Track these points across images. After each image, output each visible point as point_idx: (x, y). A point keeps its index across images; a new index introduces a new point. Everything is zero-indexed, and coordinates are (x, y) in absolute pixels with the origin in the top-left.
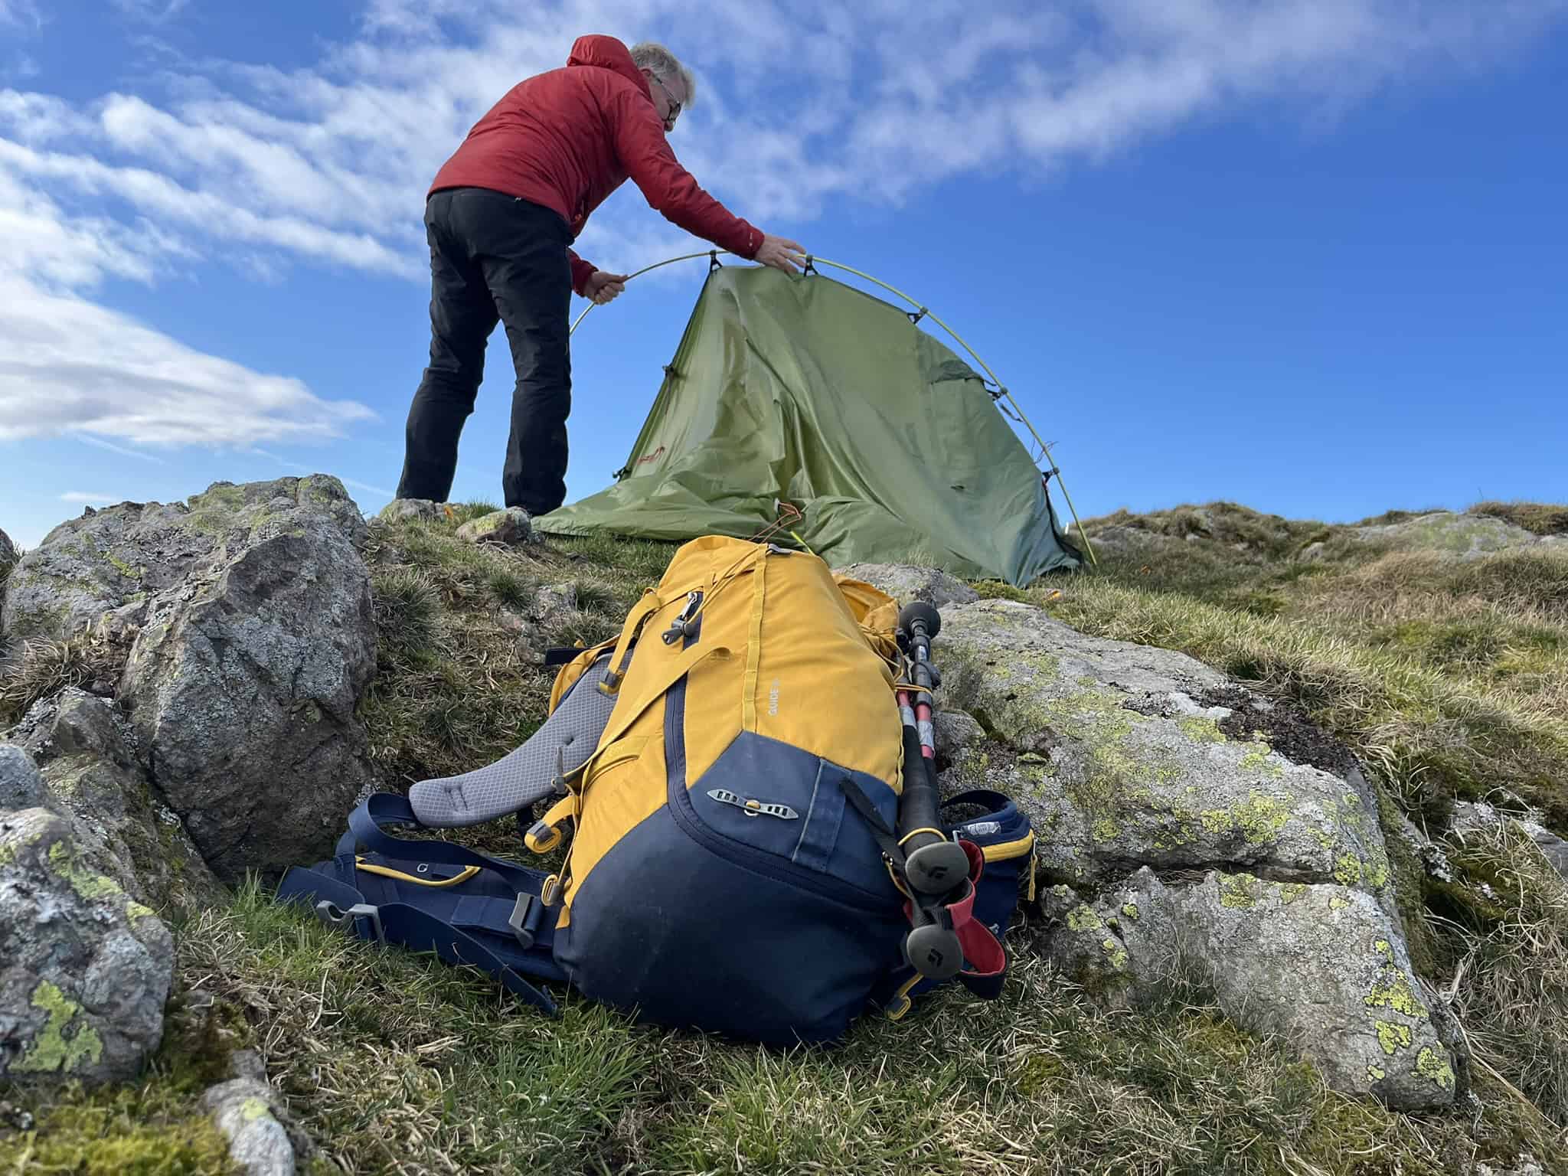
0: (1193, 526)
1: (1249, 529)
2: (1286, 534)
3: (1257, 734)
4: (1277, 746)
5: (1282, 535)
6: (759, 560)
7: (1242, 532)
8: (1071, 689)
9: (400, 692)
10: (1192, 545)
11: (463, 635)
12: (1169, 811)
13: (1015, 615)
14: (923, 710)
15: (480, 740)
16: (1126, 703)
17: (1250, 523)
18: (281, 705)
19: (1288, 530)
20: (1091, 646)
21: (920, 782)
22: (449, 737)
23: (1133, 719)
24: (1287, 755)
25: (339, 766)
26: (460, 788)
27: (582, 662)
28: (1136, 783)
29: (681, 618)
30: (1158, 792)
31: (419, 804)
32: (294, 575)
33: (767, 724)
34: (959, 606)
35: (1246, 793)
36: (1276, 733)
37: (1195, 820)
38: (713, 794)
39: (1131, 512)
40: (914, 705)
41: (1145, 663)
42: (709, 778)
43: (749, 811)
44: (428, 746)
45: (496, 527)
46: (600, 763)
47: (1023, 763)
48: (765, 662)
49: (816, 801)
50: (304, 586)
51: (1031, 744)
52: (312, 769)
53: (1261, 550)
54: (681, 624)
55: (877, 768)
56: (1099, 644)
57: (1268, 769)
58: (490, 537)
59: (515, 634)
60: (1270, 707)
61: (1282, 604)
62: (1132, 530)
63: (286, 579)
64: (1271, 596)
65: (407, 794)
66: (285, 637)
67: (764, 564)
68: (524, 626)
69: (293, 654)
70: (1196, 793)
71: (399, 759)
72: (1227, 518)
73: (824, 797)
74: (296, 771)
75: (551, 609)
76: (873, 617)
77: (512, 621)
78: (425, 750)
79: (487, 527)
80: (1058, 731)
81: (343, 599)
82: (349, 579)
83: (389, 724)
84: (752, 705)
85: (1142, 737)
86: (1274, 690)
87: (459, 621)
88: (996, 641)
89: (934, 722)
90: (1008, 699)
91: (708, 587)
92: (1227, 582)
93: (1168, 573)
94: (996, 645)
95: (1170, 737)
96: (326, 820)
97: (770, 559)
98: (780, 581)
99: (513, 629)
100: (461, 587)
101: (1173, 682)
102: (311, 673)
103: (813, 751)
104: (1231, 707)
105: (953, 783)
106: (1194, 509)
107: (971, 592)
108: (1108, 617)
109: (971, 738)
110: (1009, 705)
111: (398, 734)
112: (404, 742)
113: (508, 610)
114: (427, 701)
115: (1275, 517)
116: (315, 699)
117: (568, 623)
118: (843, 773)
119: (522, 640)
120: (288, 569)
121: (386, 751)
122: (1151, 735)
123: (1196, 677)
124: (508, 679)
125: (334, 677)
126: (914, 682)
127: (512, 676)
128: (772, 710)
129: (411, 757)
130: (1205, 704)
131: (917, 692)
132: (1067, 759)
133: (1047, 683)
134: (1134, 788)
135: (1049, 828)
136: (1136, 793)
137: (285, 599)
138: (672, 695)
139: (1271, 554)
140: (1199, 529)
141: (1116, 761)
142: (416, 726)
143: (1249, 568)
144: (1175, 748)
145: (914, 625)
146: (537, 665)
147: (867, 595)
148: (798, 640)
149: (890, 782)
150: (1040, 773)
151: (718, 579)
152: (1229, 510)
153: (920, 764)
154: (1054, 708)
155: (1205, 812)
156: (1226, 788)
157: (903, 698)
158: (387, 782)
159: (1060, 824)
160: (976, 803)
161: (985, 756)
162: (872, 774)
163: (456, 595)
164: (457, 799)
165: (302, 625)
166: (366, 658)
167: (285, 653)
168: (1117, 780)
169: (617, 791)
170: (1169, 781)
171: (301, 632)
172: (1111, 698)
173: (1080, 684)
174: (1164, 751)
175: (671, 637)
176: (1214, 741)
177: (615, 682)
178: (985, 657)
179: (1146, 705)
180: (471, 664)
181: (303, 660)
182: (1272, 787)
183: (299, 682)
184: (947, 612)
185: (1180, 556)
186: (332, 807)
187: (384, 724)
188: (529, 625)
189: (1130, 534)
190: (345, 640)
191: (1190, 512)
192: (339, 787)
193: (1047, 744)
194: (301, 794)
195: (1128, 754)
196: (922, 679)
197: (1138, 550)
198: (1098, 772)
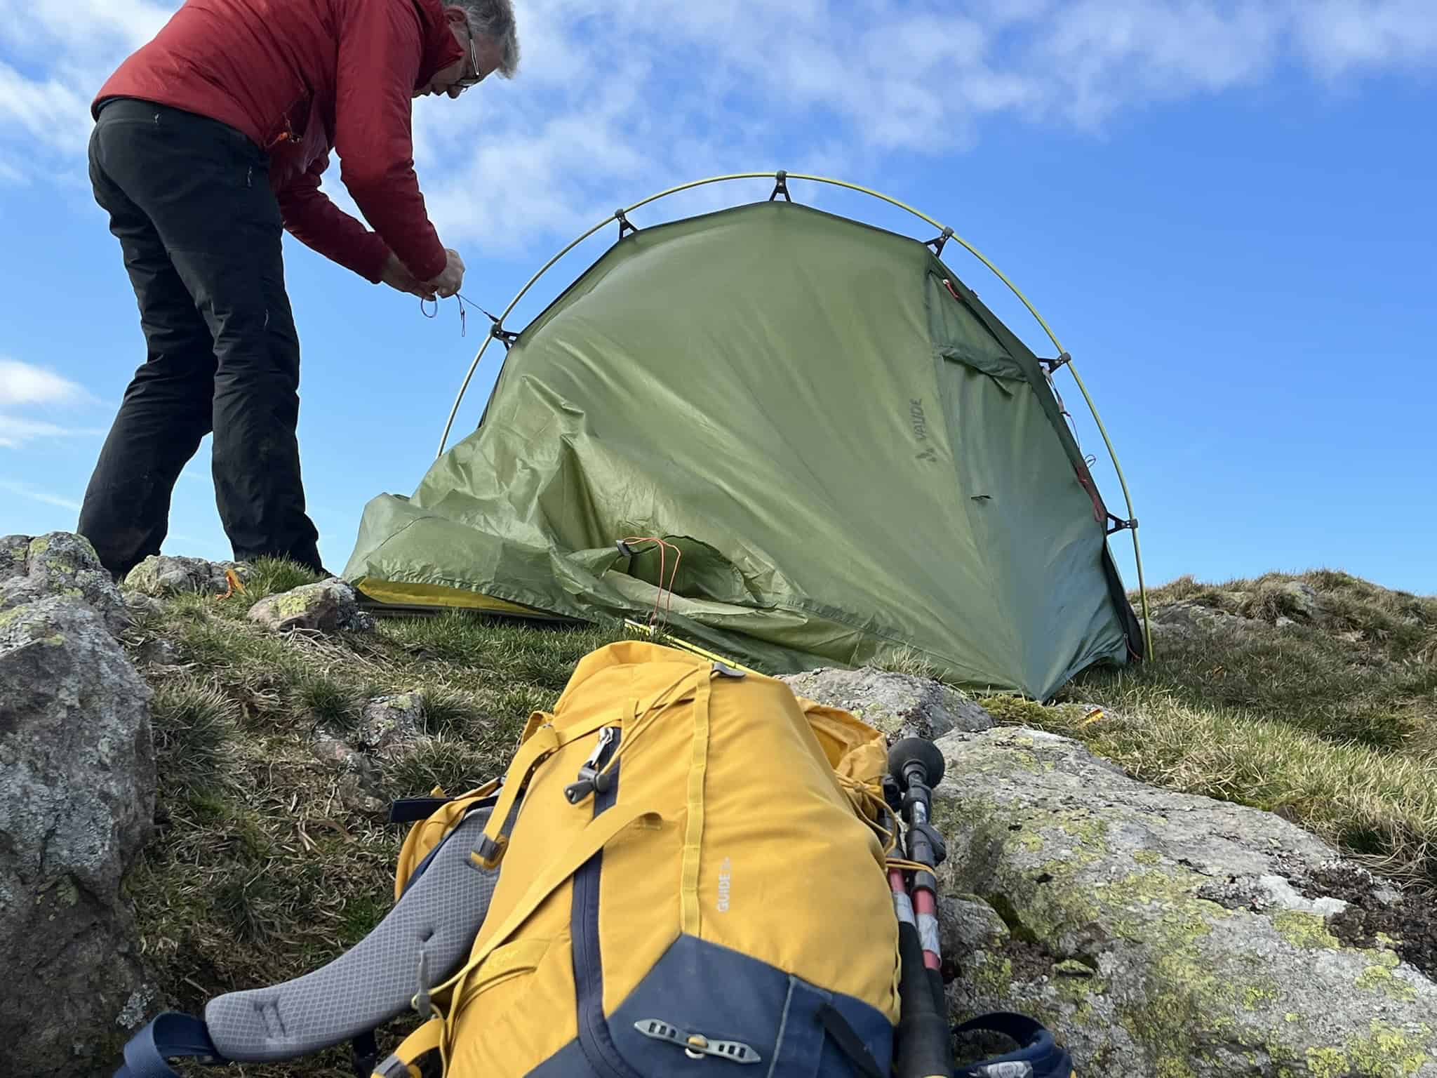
0: (1286, 605)
1: (1365, 612)
2: (1416, 619)
3: (1382, 938)
4: (1409, 955)
5: (1410, 621)
6: (701, 685)
7: (1355, 616)
8: (1127, 869)
9: (179, 856)
10: (1286, 632)
11: (264, 769)
12: (1261, 1047)
13: (1046, 751)
14: (923, 898)
15: (289, 926)
16: (1202, 890)
17: (1365, 603)
18: (24, 883)
19: (1419, 614)
20: (1151, 801)
21: (924, 1004)
22: (247, 923)
23: (1211, 914)
24: (1422, 969)
25: (99, 967)
26: (275, 1005)
27: (444, 820)
28: (1217, 1008)
29: (590, 766)
30: (1247, 1020)
31: (218, 1028)
32: (50, 698)
33: (715, 925)
34: (966, 735)
35: (1367, 1023)
36: (1405, 937)
37: (1298, 1061)
38: (642, 1026)
39: (1198, 581)
40: (911, 891)
41: (1226, 829)
42: (635, 1004)
43: (692, 1050)
44: (218, 936)
45: (307, 608)
46: (481, 976)
47: (1061, 974)
48: (712, 835)
49: (785, 1038)
50: (63, 714)
51: (1071, 947)
52: (62, 974)
53: (1382, 642)
54: (591, 774)
55: (867, 989)
56: (1161, 798)
57: (1397, 988)
58: (299, 622)
59: (337, 768)
60: (1398, 897)
61: (1411, 727)
62: (1199, 609)
63: (38, 704)
64: (1396, 715)
65: (201, 1011)
66: (34, 787)
67: (707, 691)
68: (349, 757)
69: (44, 811)
70: (1299, 1023)
71: (178, 956)
72: (1334, 595)
73: (796, 1032)
74: (40, 977)
75: (389, 731)
76: (853, 760)
77: (333, 749)
78: (214, 942)
79: (294, 607)
80: (1110, 932)
81: (115, 731)
82: (123, 701)
83: (164, 903)
84: (694, 897)
85: (1225, 941)
86: (1402, 869)
87: (258, 749)
88: (1019, 791)
89: (937, 913)
90: (1040, 880)
91: (629, 722)
92: (1338, 693)
93: (1254, 678)
94: (1021, 800)
95: (1262, 941)
96: (78, 1047)
97: (716, 685)
98: (729, 717)
99: (333, 761)
100: (260, 697)
101: (1265, 858)
102: (67, 837)
103: (780, 965)
104: (1346, 898)
105: (964, 1000)
106: (1288, 579)
107: (981, 713)
108: (1174, 756)
109: (990, 937)
110: (1041, 889)
111: (177, 918)
112: (186, 931)
113: (327, 733)
114: (216, 869)
115: (1400, 594)
116: (71, 873)
117: (414, 754)
118: (819, 996)
119: (348, 777)
120: (41, 690)
121: (161, 945)
122: (1237, 938)
123: (1297, 852)
124: (327, 834)
125: (98, 843)
126: (910, 856)
127: (333, 830)
128: (721, 904)
129: (196, 951)
130: (1311, 892)
131: (915, 871)
132: (1121, 970)
133: (1093, 859)
134: (1214, 1014)
135: (1097, 1068)
136: (1218, 1022)
137: (36, 732)
138: (581, 882)
139: (1394, 649)
140: (1294, 610)
141: (1189, 974)
142: (201, 907)
143: (1364, 671)
144: (1271, 956)
145: (907, 771)
146: (369, 815)
147: (845, 727)
148: (756, 803)
149: (883, 1008)
150: (1084, 989)
151: (643, 708)
152: (1337, 584)
153: (922, 980)
154: (1104, 896)
155: (1311, 1051)
156: (1340, 1015)
157: (896, 879)
158: (162, 988)
159: (1112, 1062)
160: (996, 1029)
161: (1008, 962)
162: (858, 997)
163: (253, 709)
164: (272, 1021)
165: (57, 768)
166: (141, 812)
167: (33, 808)
168: (1191, 1002)
169: (507, 1019)
170: (1262, 1005)
171: (55, 780)
172: (1181, 883)
173: (1138, 861)
174: (1255, 962)
175: (576, 793)
176: (1322, 947)
177: (495, 853)
178: (1005, 817)
179: (1230, 895)
180: (275, 812)
181: (57, 818)
182: (1401, 1016)
183: (50, 850)
184: (949, 744)
185: (1269, 652)
186: (88, 1028)
187: (158, 904)
188: (358, 756)
189: (1197, 616)
190: (114, 788)
191: (1281, 586)
192: (97, 999)
193: (1094, 948)
194: (44, 1010)
195: (1204, 964)
196: (920, 852)
197: (1209, 640)
198: (1165, 988)
